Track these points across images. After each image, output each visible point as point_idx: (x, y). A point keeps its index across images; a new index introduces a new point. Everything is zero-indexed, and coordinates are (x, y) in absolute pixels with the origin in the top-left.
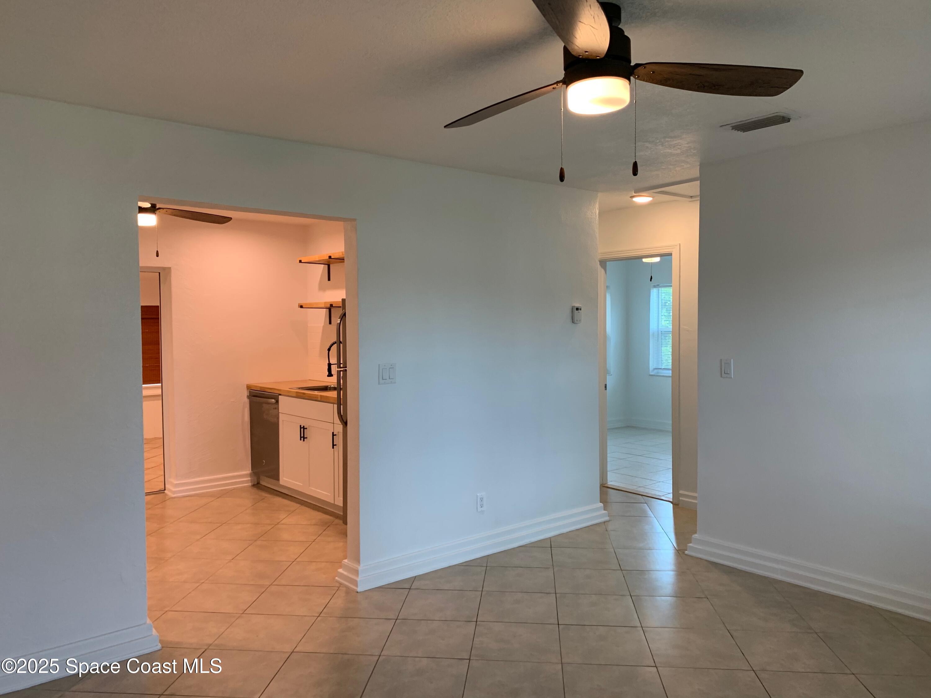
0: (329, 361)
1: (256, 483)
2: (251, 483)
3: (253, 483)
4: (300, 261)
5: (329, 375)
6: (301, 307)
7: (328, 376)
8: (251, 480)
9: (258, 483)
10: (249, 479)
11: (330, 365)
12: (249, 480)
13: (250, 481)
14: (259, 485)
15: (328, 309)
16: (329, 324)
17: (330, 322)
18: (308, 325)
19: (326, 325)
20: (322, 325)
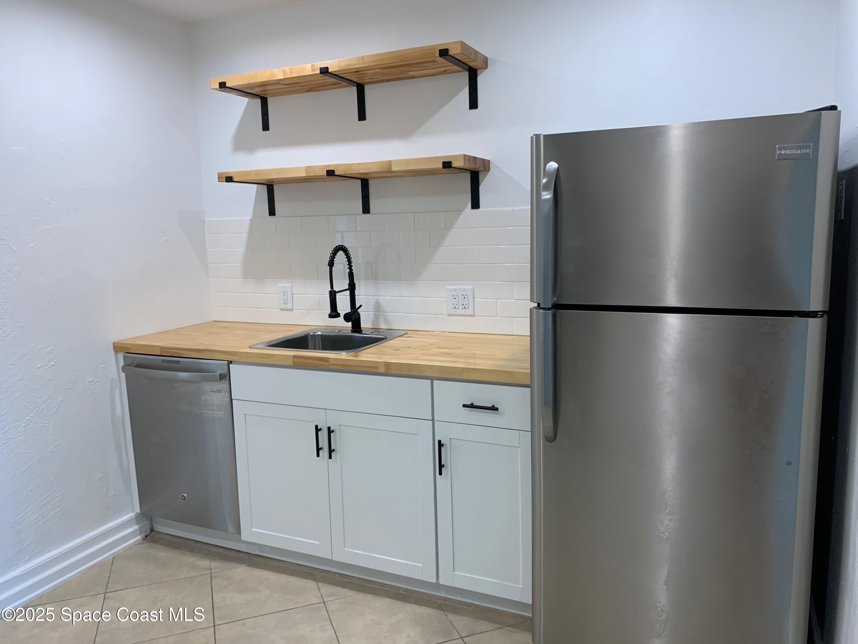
0: (332, 287)
1: (148, 533)
2: (141, 534)
3: (144, 535)
4: (222, 85)
5: (333, 314)
6: (229, 179)
7: (331, 316)
8: (140, 528)
9: (152, 530)
10: (136, 527)
11: (333, 295)
12: (136, 530)
13: (139, 532)
14: (153, 533)
15: (265, 187)
16: (270, 215)
17: (272, 212)
18: (206, 219)
19: (261, 217)
20: (249, 218)
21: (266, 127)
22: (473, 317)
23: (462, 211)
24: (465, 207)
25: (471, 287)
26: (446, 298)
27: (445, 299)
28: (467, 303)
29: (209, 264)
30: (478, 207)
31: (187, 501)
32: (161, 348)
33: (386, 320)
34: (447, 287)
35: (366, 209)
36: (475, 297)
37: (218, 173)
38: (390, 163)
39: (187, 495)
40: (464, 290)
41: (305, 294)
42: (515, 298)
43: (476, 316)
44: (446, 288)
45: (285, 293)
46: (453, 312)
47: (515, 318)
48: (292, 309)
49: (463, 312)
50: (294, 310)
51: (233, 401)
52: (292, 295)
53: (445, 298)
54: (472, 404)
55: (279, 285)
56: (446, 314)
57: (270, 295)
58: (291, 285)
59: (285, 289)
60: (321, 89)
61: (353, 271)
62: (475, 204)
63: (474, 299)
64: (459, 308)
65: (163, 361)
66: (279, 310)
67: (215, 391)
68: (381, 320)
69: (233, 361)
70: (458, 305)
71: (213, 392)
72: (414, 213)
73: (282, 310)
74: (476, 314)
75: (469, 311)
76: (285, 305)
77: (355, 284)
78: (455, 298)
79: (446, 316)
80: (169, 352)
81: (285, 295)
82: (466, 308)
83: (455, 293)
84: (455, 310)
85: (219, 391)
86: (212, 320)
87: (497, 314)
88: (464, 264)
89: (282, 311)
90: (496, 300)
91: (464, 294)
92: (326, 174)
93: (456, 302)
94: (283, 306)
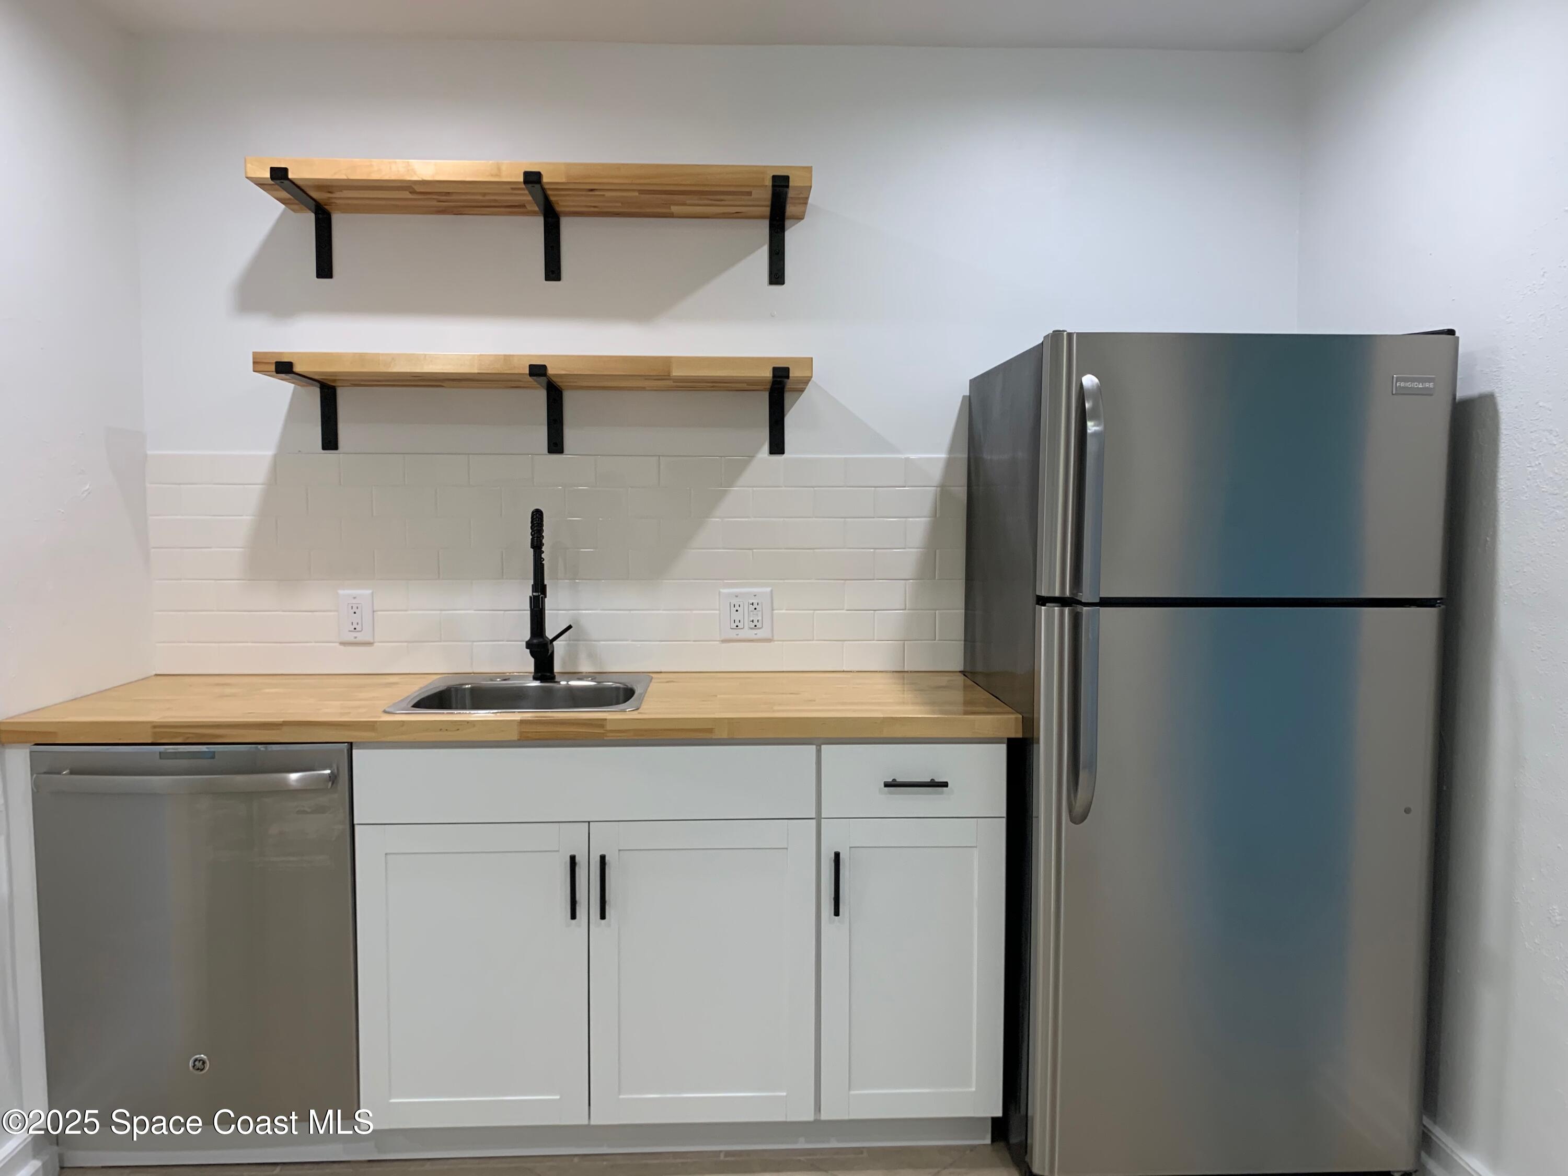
4: (279, 174)
6: (283, 368)
9: (62, 1167)
11: (539, 604)
15: (317, 388)
16: (324, 448)
17: (330, 441)
18: (149, 452)
19: (300, 451)
20: (270, 452)
21: (325, 269)
22: (770, 642)
23: (753, 457)
24: (758, 449)
25: (769, 589)
26: (719, 610)
27: (718, 612)
28: (760, 618)
29: (153, 550)
30: (782, 452)
31: (207, 1072)
32: (155, 727)
33: (592, 656)
34: (721, 590)
35: (556, 444)
36: (775, 606)
37: (255, 354)
38: (667, 361)
39: (207, 1057)
40: (755, 595)
41: (406, 611)
42: (846, 607)
43: (775, 641)
44: (720, 592)
45: (357, 608)
46: (733, 634)
47: (846, 642)
48: (372, 641)
49: (751, 634)
50: (375, 644)
51: (357, 828)
52: (374, 611)
53: (716, 610)
54: (894, 780)
55: (341, 592)
56: (718, 639)
57: (315, 613)
58: (370, 591)
59: (354, 601)
60: (465, 212)
61: (543, 562)
62: (777, 447)
63: (773, 610)
64: (744, 627)
65: (162, 755)
66: (337, 644)
67: (309, 810)
68: (583, 656)
69: (356, 742)
70: (742, 621)
71: (305, 812)
72: (659, 456)
73: (343, 644)
74: (775, 638)
75: (760, 634)
76: (355, 634)
77: (546, 585)
78: (737, 611)
79: (717, 642)
80: (181, 734)
81: (355, 613)
82: (757, 627)
83: (734, 601)
84: (739, 630)
85: (320, 810)
86: (154, 673)
87: (813, 637)
88: (755, 549)
89: (345, 646)
90: (812, 612)
91: (755, 602)
92: (528, 372)
93: (736, 616)
94: (350, 637)
